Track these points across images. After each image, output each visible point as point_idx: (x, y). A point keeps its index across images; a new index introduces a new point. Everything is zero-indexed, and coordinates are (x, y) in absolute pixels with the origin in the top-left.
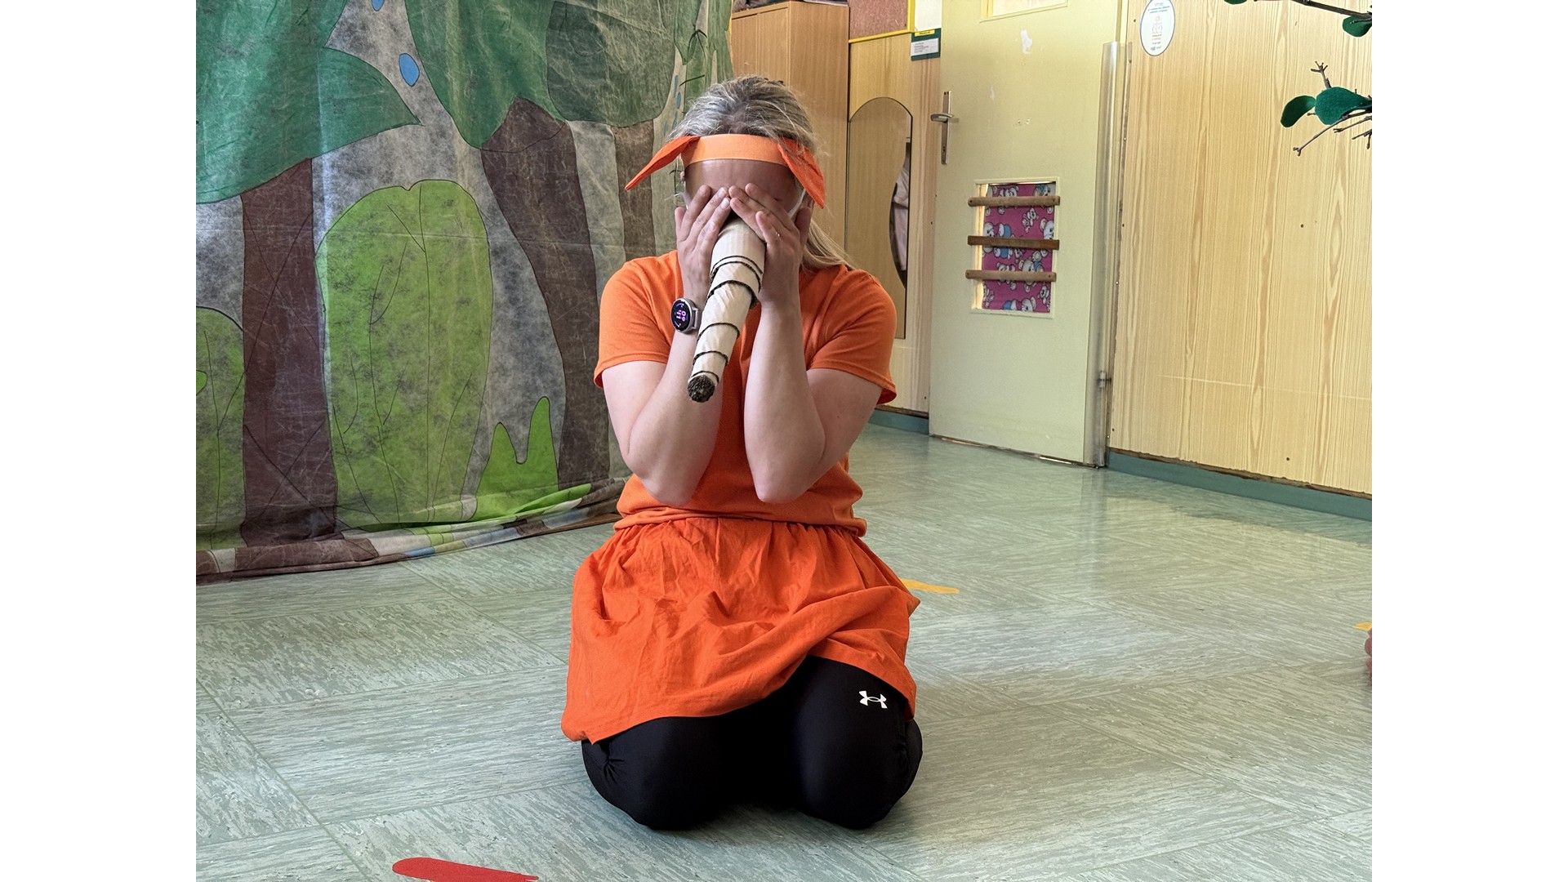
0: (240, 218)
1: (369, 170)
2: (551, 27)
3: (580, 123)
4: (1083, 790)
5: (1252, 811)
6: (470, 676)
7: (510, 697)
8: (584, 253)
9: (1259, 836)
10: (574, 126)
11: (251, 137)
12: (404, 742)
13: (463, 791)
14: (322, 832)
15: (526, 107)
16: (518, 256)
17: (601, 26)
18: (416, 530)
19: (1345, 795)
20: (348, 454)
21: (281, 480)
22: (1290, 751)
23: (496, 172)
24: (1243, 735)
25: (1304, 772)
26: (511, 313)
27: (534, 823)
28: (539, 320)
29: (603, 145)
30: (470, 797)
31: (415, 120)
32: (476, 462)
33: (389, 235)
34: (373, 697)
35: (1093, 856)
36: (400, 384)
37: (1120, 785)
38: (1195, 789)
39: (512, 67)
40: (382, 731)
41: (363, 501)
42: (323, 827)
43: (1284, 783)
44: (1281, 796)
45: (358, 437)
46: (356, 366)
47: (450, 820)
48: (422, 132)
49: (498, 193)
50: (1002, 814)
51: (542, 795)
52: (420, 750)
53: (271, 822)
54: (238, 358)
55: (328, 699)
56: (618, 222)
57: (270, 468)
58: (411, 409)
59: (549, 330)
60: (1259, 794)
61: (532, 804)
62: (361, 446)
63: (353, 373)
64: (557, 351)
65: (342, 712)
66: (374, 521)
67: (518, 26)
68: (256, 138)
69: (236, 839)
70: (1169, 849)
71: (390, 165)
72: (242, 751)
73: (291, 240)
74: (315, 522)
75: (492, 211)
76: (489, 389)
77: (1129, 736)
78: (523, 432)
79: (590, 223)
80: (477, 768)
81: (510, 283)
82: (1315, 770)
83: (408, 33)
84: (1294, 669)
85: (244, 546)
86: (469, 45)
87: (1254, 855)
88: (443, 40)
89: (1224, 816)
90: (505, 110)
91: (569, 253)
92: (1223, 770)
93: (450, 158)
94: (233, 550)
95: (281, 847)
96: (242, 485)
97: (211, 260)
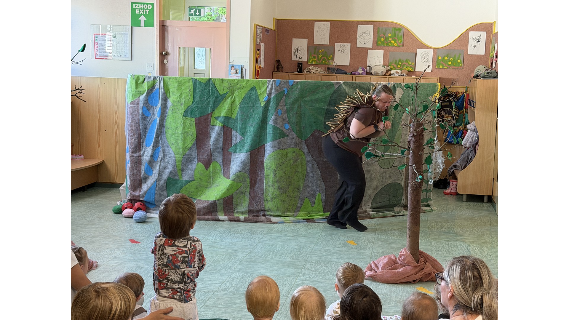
0: (249, 156)
2: (326, 114)
11: (253, 141)
16: (313, 162)
18: (282, 218)
20: (267, 201)
21: (255, 205)
23: (309, 145)
28: (318, 176)
31: (288, 136)
33: (278, 159)
36: (279, 188)
41: (269, 210)
46: (270, 184)
48: (289, 138)
49: (309, 150)
54: (249, 180)
57: (253, 202)
58: (281, 193)
59: (321, 178)
62: (270, 200)
64: (323, 183)
66: (272, 214)
67: (316, 115)
68: (254, 141)
71: (280, 145)
73: (260, 159)
74: (262, 213)
75: (307, 153)
76: (304, 190)
78: (313, 200)
81: (311, 168)
83: (287, 119)
85: (247, 216)
90: (312, 132)
94: (244, 217)
96: (248, 204)
97: (244, 163)
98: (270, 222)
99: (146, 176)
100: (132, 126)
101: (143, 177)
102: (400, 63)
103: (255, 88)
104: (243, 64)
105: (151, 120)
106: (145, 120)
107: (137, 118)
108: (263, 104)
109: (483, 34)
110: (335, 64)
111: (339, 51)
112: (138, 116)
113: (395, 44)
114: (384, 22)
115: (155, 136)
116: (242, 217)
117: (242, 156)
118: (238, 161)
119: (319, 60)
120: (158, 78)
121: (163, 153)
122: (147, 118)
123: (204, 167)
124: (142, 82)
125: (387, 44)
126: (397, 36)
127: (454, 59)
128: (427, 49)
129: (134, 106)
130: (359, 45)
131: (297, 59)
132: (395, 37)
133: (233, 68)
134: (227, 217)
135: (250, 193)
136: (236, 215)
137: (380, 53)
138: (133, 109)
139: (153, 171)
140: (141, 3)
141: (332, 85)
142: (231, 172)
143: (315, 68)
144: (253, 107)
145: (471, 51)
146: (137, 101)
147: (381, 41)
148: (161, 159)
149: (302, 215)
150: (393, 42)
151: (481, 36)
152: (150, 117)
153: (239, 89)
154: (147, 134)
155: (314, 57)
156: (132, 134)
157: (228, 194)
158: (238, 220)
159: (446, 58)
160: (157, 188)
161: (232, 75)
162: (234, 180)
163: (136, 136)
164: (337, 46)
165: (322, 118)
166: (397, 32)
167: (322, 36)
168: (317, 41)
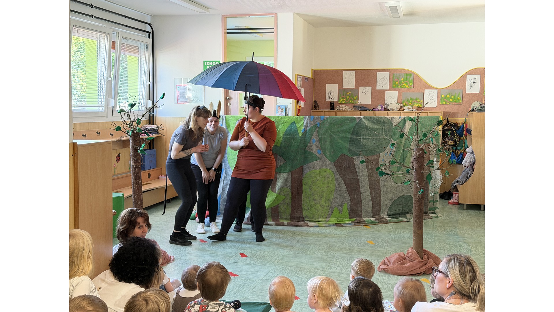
0: (291, 175)
1: (310, 167)
2: (350, 141)
3: (356, 157)
8: (356, 178)
15: (343, 155)
16: (341, 179)
17: (361, 140)
18: (317, 223)
20: (305, 210)
21: (296, 212)
23: (336, 166)
26: (339, 189)
28: (344, 190)
31: (320, 159)
32: (330, 213)
33: (313, 177)
36: (314, 200)
39: (341, 149)
41: (307, 217)
45: (306, 207)
48: (321, 161)
49: (337, 169)
54: (290, 194)
56: (366, 173)
57: (294, 211)
58: (316, 204)
59: (347, 192)
62: (307, 208)
63: (306, 197)
64: (348, 195)
66: (309, 220)
67: (342, 142)
71: (314, 167)
73: (299, 177)
74: (300, 219)
75: (335, 172)
76: (333, 201)
78: (341, 208)
79: (358, 174)
81: (339, 184)
83: (319, 146)
85: (290, 221)
86: (332, 146)
88: (326, 146)
90: (339, 156)
91: (353, 179)
93: (326, 165)
94: (287, 222)
96: (290, 212)
97: (286, 180)
98: (308, 226)
102: (411, 101)
103: (295, 123)
104: (286, 105)
108: (301, 135)
109: (478, 77)
110: (359, 103)
111: (362, 92)
113: (407, 87)
114: (398, 69)
116: (286, 222)
117: (285, 175)
118: (282, 179)
119: (347, 100)
121: (226, 173)
125: (400, 87)
126: (408, 80)
127: (454, 97)
128: (433, 89)
130: (378, 88)
131: (330, 100)
132: (406, 81)
133: (279, 108)
134: (274, 222)
135: (291, 204)
136: (281, 221)
140: (211, 61)
141: (354, 119)
142: (277, 187)
143: (344, 106)
144: (293, 137)
145: (468, 90)
147: (395, 84)
148: (224, 178)
149: (333, 220)
150: (405, 84)
151: (477, 78)
153: (282, 123)
155: (343, 98)
157: (275, 205)
158: (283, 225)
159: (448, 96)
160: (222, 200)
161: (279, 113)
162: (279, 194)
164: (361, 89)
165: (347, 145)
166: (408, 77)
167: (349, 81)
168: (345, 86)
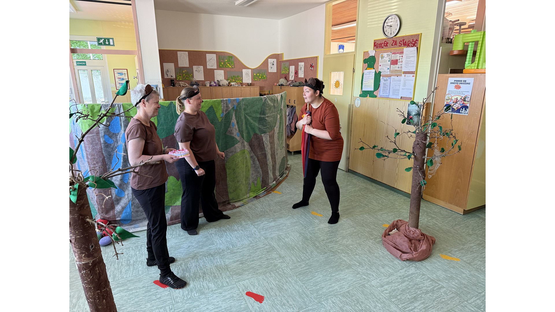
1: (233, 151)
2: (259, 121)
3: (263, 134)
4: (338, 275)
5: (361, 280)
6: (251, 243)
7: (258, 249)
8: (264, 153)
9: (361, 286)
10: (262, 135)
12: (244, 261)
13: (253, 275)
14: (235, 285)
15: (256, 134)
16: (255, 156)
17: (266, 118)
18: (241, 201)
19: (375, 275)
20: (230, 193)
21: (221, 198)
22: (368, 263)
23: (251, 145)
24: (362, 259)
25: (369, 269)
26: (254, 165)
27: (263, 283)
29: (267, 136)
30: (254, 276)
31: (239, 142)
32: (249, 189)
33: (236, 160)
34: (239, 249)
35: (338, 292)
36: (238, 181)
37: (344, 273)
38: (354, 274)
39: (253, 129)
40: (241, 258)
41: (233, 199)
42: (235, 284)
43: (366, 272)
44: (365, 276)
45: (232, 190)
46: (231, 180)
47: (252, 282)
48: (240, 143)
49: (251, 149)
50: (326, 281)
51: (264, 276)
52: (246, 263)
53: (229, 282)
55: (233, 249)
56: (269, 147)
57: (220, 196)
58: (240, 184)
59: (259, 166)
60: (362, 275)
61: (263, 278)
63: (231, 181)
64: (261, 169)
65: (235, 253)
66: (235, 201)
67: (254, 123)
69: (225, 287)
70: (349, 289)
71: (236, 150)
72: (223, 264)
74: (226, 203)
75: (251, 151)
76: (251, 177)
77: (346, 259)
78: (256, 182)
79: (265, 149)
80: (254, 269)
81: (254, 161)
82: (371, 268)
83: (238, 129)
84: (372, 239)
86: (247, 128)
87: (360, 291)
88: (243, 129)
89: (357, 281)
90: (252, 135)
91: (262, 154)
92: (358, 269)
93: (244, 146)
95: (231, 289)
98: (235, 207)
99: (118, 198)
100: (92, 155)
101: (115, 199)
102: (234, 78)
103: (212, 107)
105: (114, 147)
106: (108, 147)
107: (99, 147)
108: (220, 120)
109: (275, 60)
110: (195, 80)
111: (196, 71)
112: (99, 145)
113: (230, 67)
114: (222, 52)
115: (122, 161)
119: (184, 77)
120: (117, 105)
122: (110, 146)
123: (175, 179)
124: (98, 111)
125: (225, 66)
127: (262, 75)
128: (248, 69)
129: (94, 136)
130: (208, 67)
132: (229, 62)
137: (222, 72)
138: (92, 139)
139: (124, 192)
141: (261, 99)
145: (270, 71)
146: (96, 130)
147: (221, 64)
149: (252, 195)
150: (228, 65)
151: (274, 62)
152: (114, 144)
154: (113, 160)
155: (180, 76)
156: (95, 162)
159: (258, 75)
160: (133, 207)
163: (100, 164)
164: (195, 68)
165: (257, 124)
166: (230, 59)
167: (184, 61)
168: (181, 65)
